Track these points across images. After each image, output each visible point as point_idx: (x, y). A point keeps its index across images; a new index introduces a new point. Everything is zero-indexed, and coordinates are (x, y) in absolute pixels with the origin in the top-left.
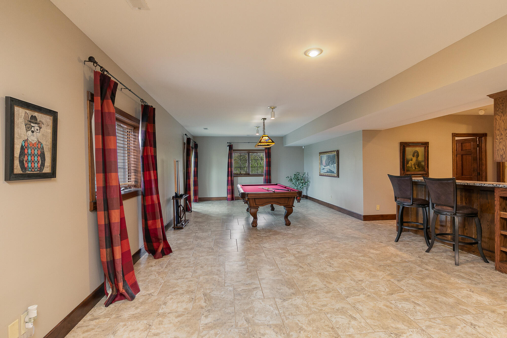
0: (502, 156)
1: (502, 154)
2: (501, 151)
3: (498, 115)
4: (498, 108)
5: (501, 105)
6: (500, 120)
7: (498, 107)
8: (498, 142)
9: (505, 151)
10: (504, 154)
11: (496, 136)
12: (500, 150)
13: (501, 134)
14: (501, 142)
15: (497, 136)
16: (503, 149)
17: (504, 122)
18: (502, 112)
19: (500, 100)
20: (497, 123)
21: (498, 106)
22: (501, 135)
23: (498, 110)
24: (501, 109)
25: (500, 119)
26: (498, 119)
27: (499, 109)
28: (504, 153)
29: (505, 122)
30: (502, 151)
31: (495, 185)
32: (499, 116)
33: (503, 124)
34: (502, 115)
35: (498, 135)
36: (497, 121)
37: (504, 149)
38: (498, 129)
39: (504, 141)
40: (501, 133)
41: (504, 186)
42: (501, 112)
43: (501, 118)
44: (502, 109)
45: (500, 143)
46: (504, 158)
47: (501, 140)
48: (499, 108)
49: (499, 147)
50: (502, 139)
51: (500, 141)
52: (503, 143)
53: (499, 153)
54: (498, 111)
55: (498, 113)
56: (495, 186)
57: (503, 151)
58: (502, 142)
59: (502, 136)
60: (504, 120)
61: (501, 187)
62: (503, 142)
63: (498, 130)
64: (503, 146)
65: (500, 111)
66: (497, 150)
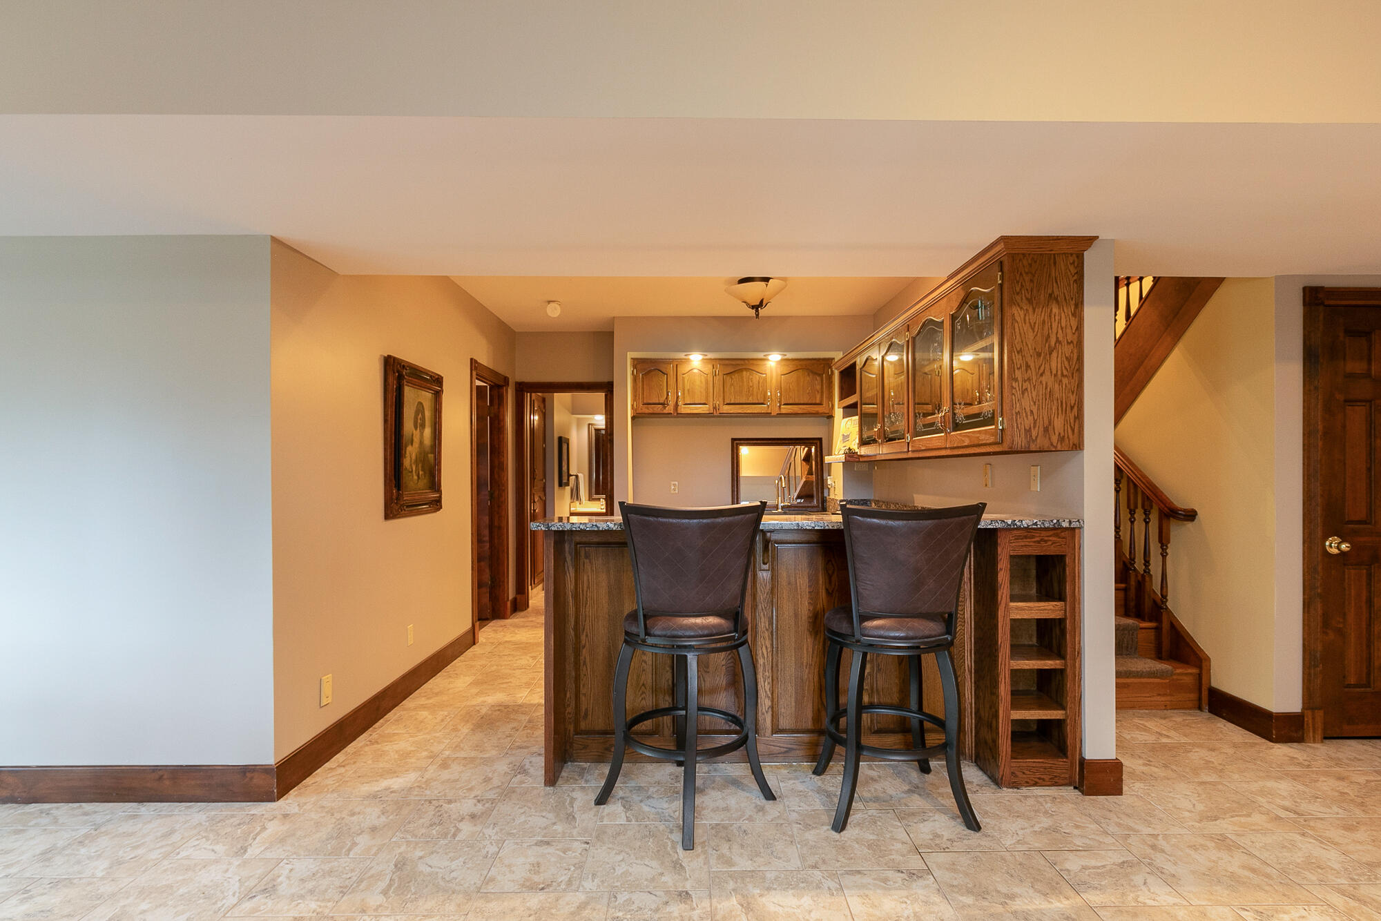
0: (1028, 431)
1: (1030, 428)
2: (1027, 416)
3: (1019, 306)
4: (1020, 284)
5: (1027, 278)
6: (1025, 323)
7: (1018, 282)
8: (1018, 389)
9: (1036, 418)
10: (1034, 427)
11: (1014, 371)
12: (1024, 415)
13: (1028, 366)
14: (1026, 389)
15: (1016, 371)
16: (1032, 412)
17: (1034, 332)
18: (1030, 301)
19: (1025, 262)
20: (1017, 330)
21: (1018, 279)
22: (1027, 370)
23: (1018, 289)
24: (1027, 290)
25: (1025, 320)
26: (1018, 318)
27: (1021, 290)
28: (1035, 423)
29: (1036, 330)
30: (1029, 417)
31: (1009, 522)
32: (1021, 308)
33: (1031, 335)
34: (1031, 310)
35: (1018, 369)
36: (1016, 324)
37: (1035, 411)
38: (1018, 349)
39: (1034, 386)
40: (1027, 363)
41: (1034, 524)
42: (1027, 299)
43: (1027, 318)
44: (1029, 290)
45: (1023, 393)
46: (1034, 438)
47: (1027, 385)
48: (1022, 285)
49: (1021, 405)
50: (1029, 379)
51: (1024, 388)
52: (1031, 393)
53: (1021, 424)
54: (1018, 294)
55: (1018, 298)
56: (1008, 525)
57: (1031, 418)
58: (1029, 390)
59: (1029, 371)
60: (1035, 323)
61: (1026, 526)
62: (1033, 389)
63: (1018, 352)
64: (1032, 403)
65: (1025, 296)
66: (1016, 413)
